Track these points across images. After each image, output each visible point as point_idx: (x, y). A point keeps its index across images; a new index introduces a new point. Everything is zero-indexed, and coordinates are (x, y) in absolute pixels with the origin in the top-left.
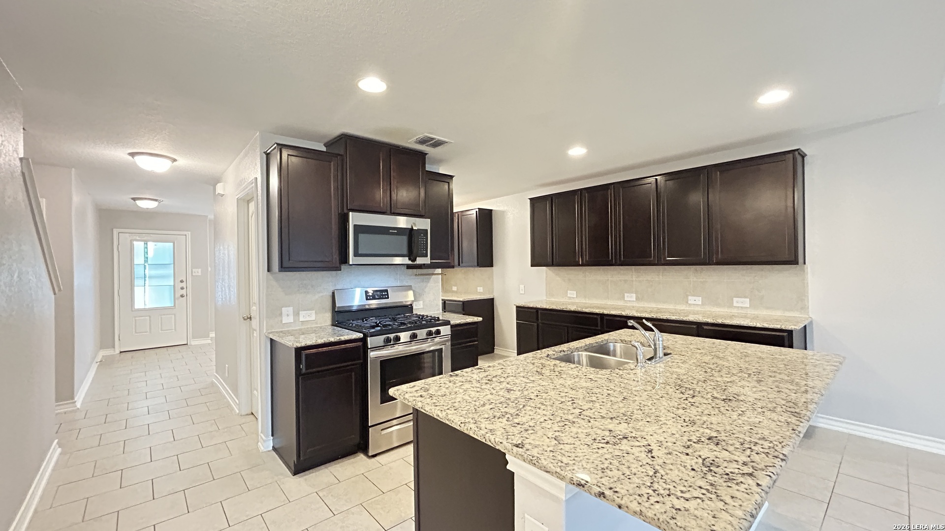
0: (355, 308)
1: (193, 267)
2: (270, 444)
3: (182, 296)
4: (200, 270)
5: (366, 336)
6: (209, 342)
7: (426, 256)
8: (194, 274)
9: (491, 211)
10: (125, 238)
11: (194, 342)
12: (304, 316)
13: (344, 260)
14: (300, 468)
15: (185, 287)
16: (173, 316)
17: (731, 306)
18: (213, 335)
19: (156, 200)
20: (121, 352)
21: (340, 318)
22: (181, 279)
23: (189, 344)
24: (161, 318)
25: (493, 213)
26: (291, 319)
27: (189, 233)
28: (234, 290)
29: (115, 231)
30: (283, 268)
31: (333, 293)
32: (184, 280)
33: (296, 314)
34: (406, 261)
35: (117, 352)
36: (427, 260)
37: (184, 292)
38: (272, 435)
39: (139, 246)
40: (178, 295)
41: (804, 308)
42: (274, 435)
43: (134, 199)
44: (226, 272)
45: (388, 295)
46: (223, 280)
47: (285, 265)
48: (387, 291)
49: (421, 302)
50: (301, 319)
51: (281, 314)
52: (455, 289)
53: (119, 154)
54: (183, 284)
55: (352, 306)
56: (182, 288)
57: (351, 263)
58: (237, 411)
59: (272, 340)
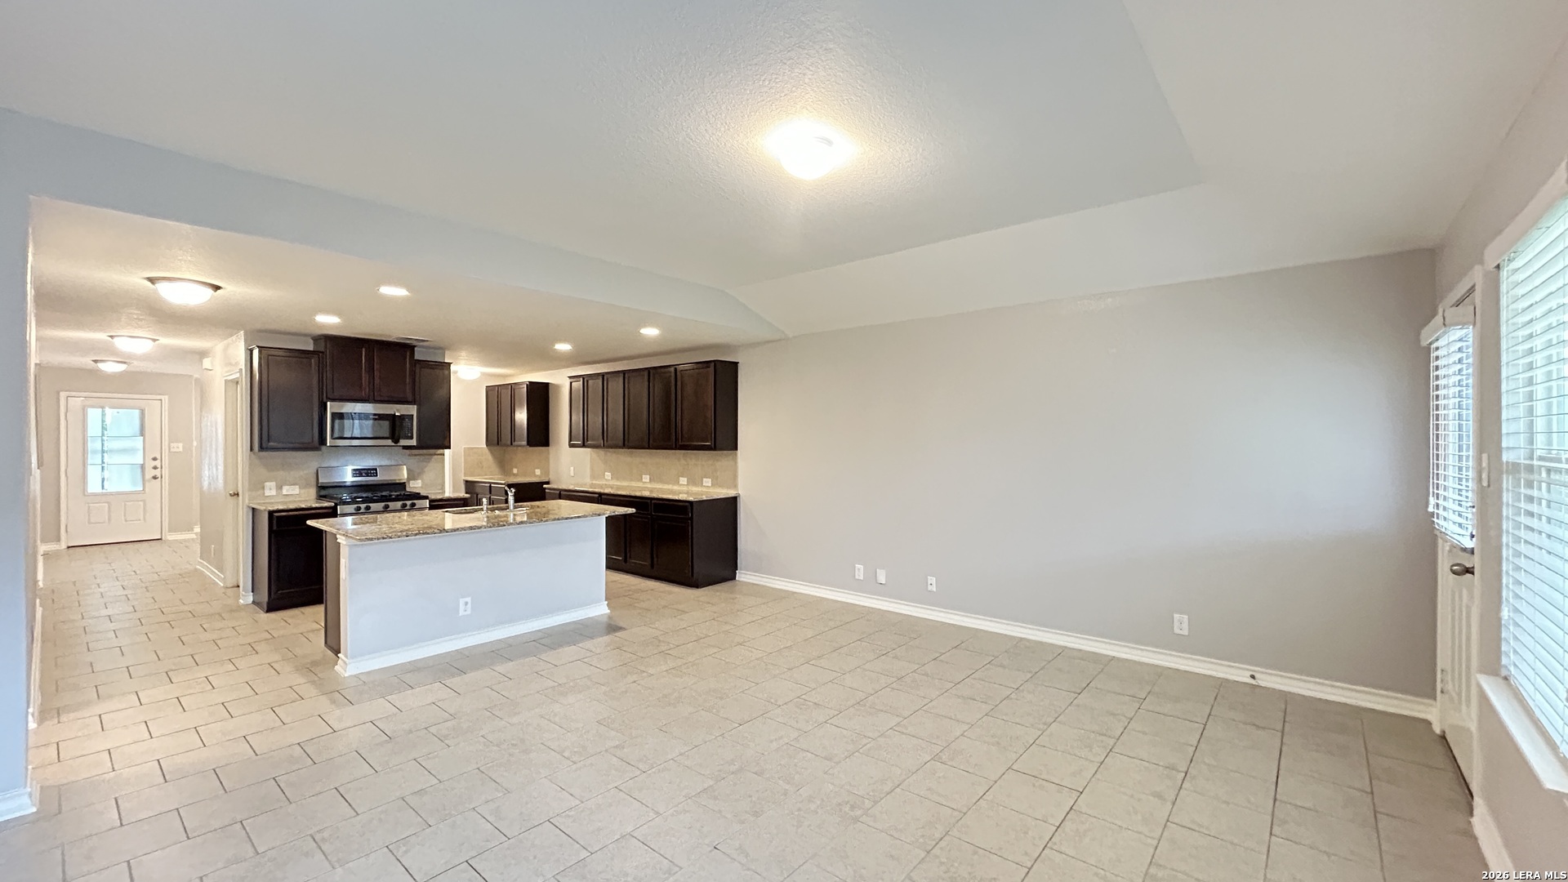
0: (348, 484)
1: (170, 441)
2: (250, 599)
3: (155, 478)
4: (181, 445)
5: (336, 505)
6: (194, 536)
7: (412, 438)
8: (172, 450)
9: (547, 384)
10: (76, 402)
11: (171, 537)
12: (286, 490)
13: (323, 441)
14: (272, 608)
15: (159, 466)
16: (141, 503)
17: (702, 485)
18: (197, 529)
19: (125, 363)
20: (69, 547)
21: (323, 493)
22: (153, 456)
23: (163, 538)
24: (125, 505)
25: (550, 387)
26: (274, 493)
27: (166, 397)
28: (221, 468)
29: (63, 395)
30: (262, 448)
31: (317, 471)
32: (159, 457)
33: (279, 488)
34: (389, 442)
35: (63, 546)
36: (414, 442)
37: (157, 473)
38: (253, 592)
39: (94, 414)
40: (149, 476)
41: (735, 486)
42: (255, 590)
43: (96, 361)
44: (214, 450)
45: (376, 473)
46: (210, 458)
47: (264, 445)
48: (376, 470)
49: (420, 481)
50: (285, 492)
51: (263, 488)
52: (515, 471)
53: (101, 336)
54: (157, 463)
55: (345, 482)
56: (155, 468)
57: (328, 444)
58: (222, 585)
59: (253, 509)
